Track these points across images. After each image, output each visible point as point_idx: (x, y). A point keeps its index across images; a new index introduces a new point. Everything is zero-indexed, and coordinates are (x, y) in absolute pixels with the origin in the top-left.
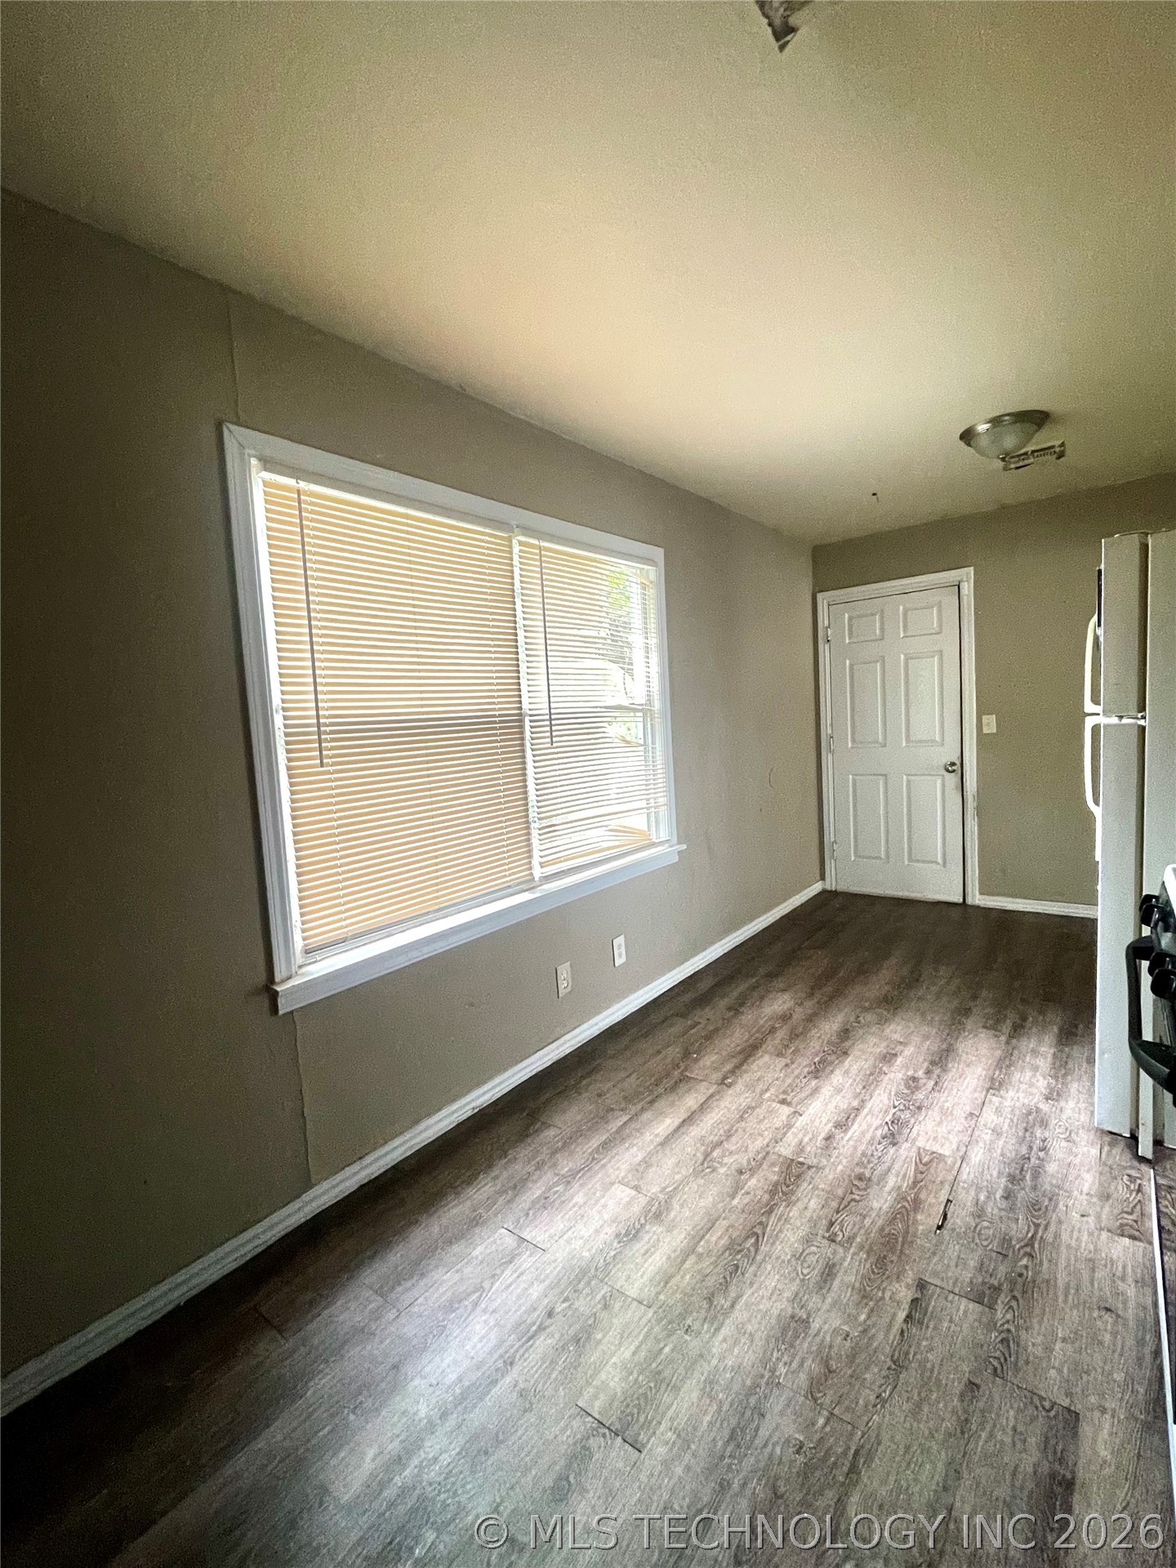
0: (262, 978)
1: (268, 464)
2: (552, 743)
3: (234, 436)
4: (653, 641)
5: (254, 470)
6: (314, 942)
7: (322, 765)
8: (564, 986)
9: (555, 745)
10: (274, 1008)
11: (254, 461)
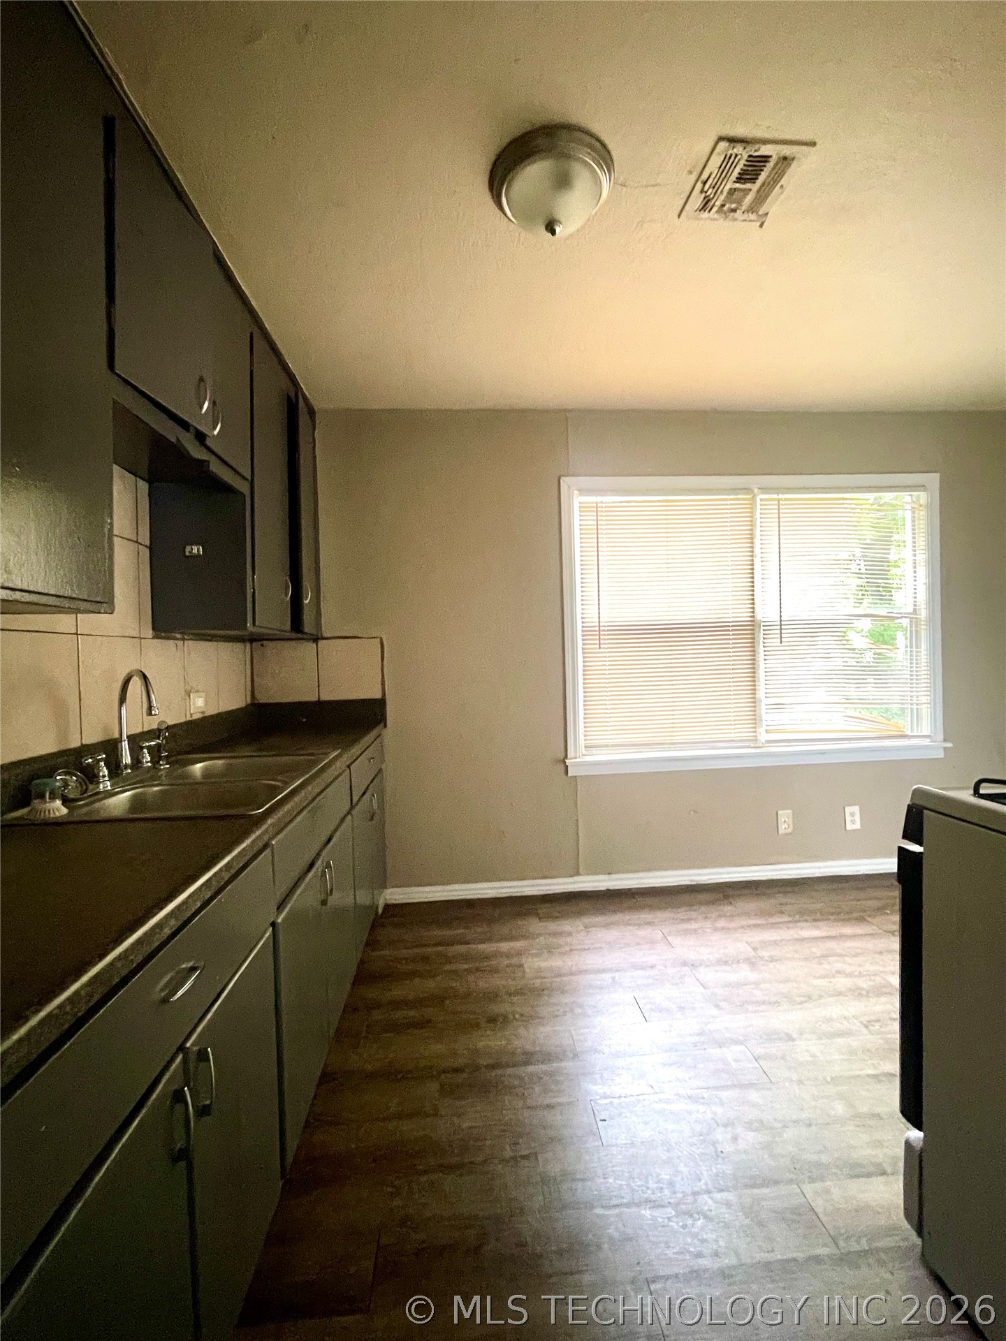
0: (561, 756)
1: (582, 491)
2: (781, 643)
3: (565, 481)
4: (922, 557)
5: (575, 496)
6: (590, 743)
7: (600, 648)
8: (783, 828)
9: (783, 644)
10: (566, 772)
11: (576, 492)
